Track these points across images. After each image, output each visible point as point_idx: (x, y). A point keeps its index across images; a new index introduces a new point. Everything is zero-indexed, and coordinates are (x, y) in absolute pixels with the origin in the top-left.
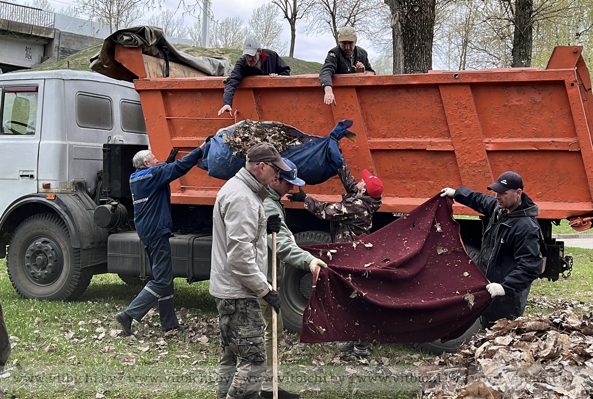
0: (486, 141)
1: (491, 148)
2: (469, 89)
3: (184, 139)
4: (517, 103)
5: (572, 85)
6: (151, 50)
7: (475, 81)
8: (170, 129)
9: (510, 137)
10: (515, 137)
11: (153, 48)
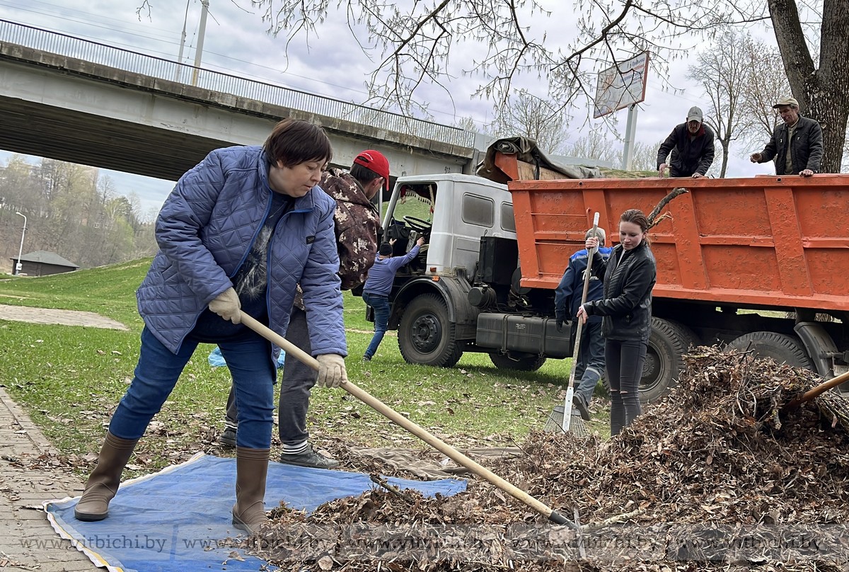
0: (804, 239)
1: (807, 246)
2: (790, 192)
3: (544, 232)
4: (834, 206)
6: (525, 157)
7: (795, 184)
8: (534, 224)
9: (826, 236)
10: (830, 237)
11: (528, 155)
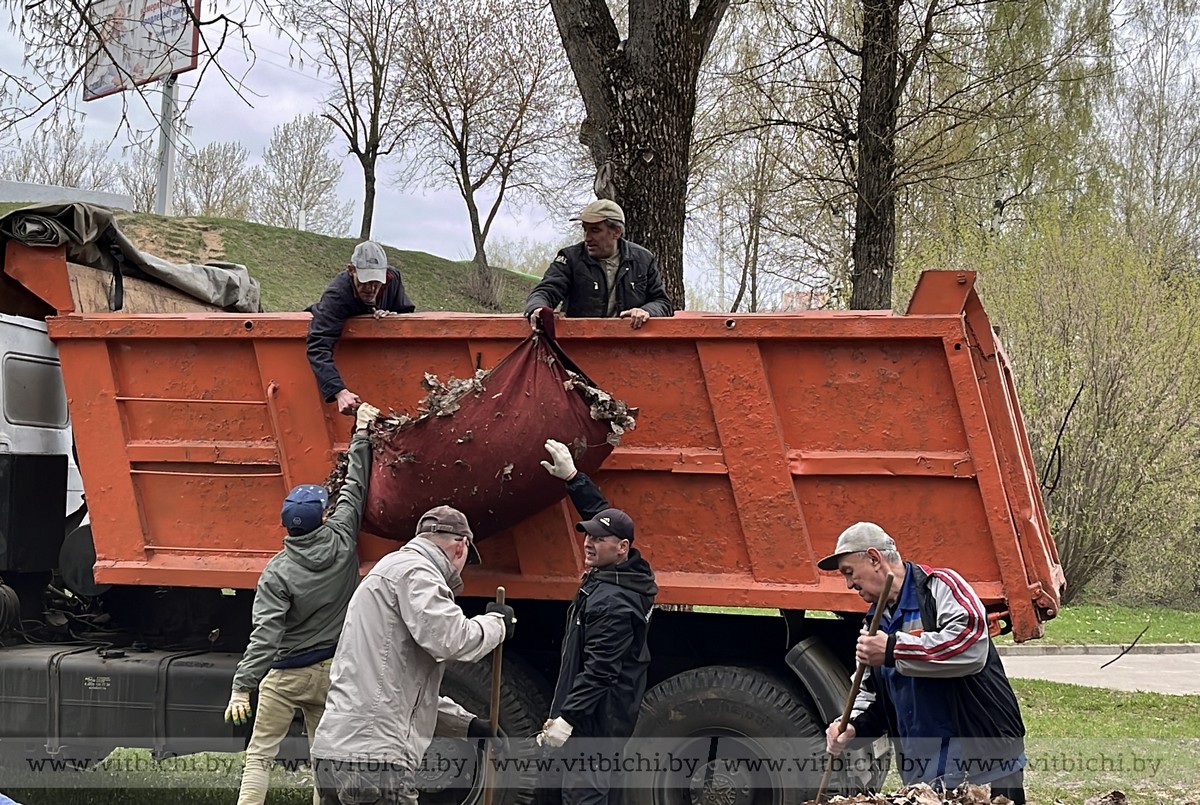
0: (792, 456)
1: (799, 472)
2: (756, 351)
3: (154, 444)
4: (851, 381)
5: (958, 347)
6: (84, 253)
7: (767, 334)
8: (123, 423)
9: (839, 448)
10: (848, 449)
11: (90, 248)
